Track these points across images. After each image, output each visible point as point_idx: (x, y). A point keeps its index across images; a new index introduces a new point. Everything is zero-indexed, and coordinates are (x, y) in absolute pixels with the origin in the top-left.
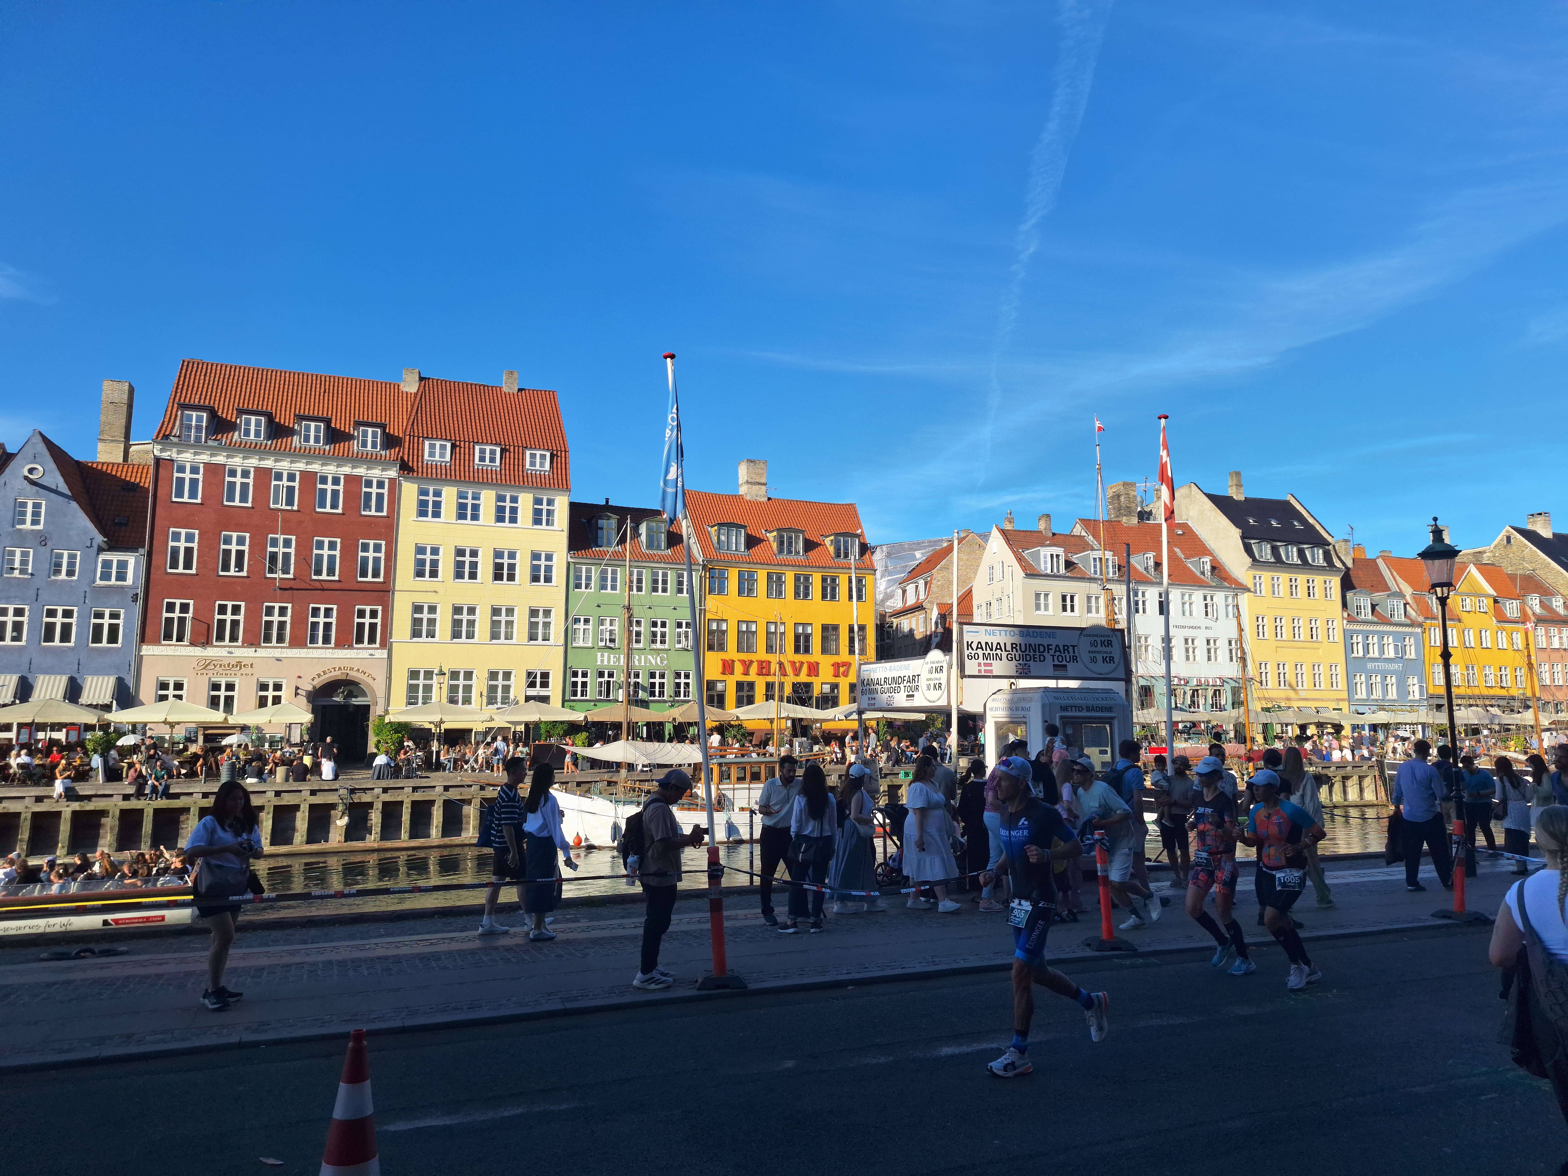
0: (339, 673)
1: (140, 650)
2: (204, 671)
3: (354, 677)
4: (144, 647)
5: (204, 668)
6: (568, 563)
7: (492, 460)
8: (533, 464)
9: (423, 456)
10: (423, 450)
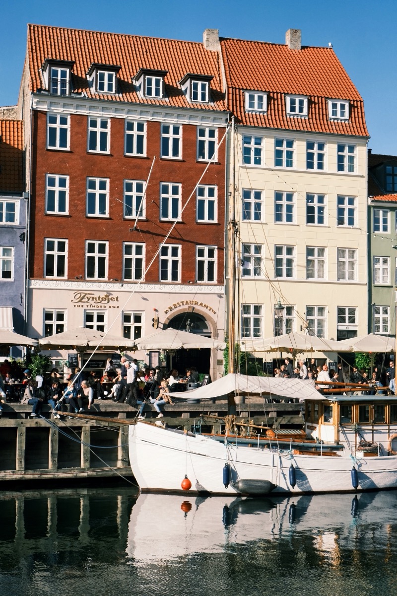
0: (186, 307)
1: (29, 284)
2: (80, 304)
3: (198, 310)
4: (33, 281)
5: (80, 301)
6: (369, 207)
7: (301, 110)
8: (334, 113)
9: (244, 107)
10: (244, 102)
